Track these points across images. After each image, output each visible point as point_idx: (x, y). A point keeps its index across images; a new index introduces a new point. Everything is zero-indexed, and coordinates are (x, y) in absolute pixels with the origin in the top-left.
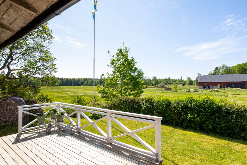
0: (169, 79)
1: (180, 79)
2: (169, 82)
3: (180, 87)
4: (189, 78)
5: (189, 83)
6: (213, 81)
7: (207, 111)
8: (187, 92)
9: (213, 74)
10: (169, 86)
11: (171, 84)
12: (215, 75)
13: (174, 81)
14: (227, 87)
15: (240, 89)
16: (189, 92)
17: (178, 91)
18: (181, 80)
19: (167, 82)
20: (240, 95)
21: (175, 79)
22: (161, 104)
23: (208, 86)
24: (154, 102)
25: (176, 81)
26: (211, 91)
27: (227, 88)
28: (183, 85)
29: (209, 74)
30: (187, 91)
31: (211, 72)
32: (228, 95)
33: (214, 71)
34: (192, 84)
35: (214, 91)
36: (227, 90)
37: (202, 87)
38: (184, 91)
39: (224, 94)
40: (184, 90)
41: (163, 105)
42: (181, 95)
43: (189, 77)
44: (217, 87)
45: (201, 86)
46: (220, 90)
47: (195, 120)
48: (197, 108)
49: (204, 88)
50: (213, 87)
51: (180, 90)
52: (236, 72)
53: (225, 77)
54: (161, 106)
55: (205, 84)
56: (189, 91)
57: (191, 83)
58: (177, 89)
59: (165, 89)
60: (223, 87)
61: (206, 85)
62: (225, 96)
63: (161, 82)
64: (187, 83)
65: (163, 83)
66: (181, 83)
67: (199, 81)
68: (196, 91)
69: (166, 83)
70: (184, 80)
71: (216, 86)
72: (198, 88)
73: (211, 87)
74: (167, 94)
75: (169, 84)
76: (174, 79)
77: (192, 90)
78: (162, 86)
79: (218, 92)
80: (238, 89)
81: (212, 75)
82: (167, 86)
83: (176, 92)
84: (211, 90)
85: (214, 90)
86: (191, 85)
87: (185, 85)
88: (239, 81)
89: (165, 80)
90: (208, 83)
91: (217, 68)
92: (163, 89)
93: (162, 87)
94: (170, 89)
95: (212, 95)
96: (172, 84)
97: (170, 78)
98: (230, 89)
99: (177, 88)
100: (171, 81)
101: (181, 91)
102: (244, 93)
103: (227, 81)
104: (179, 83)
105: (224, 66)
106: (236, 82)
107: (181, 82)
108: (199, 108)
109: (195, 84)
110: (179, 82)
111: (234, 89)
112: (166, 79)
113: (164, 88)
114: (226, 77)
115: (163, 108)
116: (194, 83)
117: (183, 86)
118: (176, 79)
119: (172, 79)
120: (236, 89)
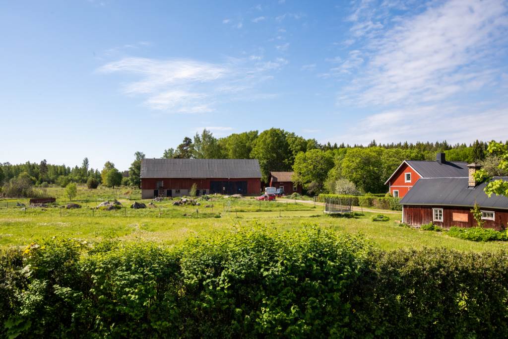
0: (44, 164)
1: (80, 165)
2: (44, 177)
3: (84, 193)
4: (110, 166)
5: (111, 181)
6: (180, 176)
7: (330, 286)
8: (112, 208)
9: (178, 157)
10: (45, 191)
11: (49, 183)
12: (183, 158)
13: (61, 174)
14: (212, 192)
15: (239, 198)
16: (119, 208)
17: (81, 207)
18: (85, 169)
19: (37, 177)
20: (243, 211)
21: (64, 166)
22: (133, 277)
23: (166, 191)
24: (92, 272)
25: (69, 172)
26: (177, 204)
27: (213, 195)
28: (94, 185)
29: (166, 156)
30: (112, 204)
31: (171, 150)
32: (220, 214)
33: (181, 147)
34: (119, 184)
35: (185, 202)
36: (213, 199)
37: (152, 192)
38: (101, 204)
39: (209, 211)
40: (103, 203)
41: (144, 280)
42: (95, 220)
43: (111, 162)
44: (189, 191)
45: (149, 188)
46: (198, 200)
47: (290, 328)
48: (296, 277)
49: (156, 194)
50: (179, 191)
51: (87, 201)
52: (230, 153)
53: (207, 165)
54: (132, 284)
55: (158, 185)
56: (117, 207)
57: (116, 179)
58: (73, 199)
59: (32, 201)
60: (201, 191)
61: (161, 187)
62: (216, 217)
63: (11, 176)
64: (105, 180)
65: (20, 177)
66: (85, 182)
67: (144, 174)
68: (138, 206)
69: (34, 178)
70: (92, 170)
71: (186, 190)
72: (140, 196)
73: (174, 191)
74: (46, 218)
75: (44, 183)
76: (61, 167)
77: (125, 202)
78: (20, 191)
79: (194, 205)
80: (236, 197)
81: (175, 158)
82: (38, 190)
83: (75, 210)
84: (176, 200)
85: (184, 200)
86: (115, 187)
87: (99, 188)
88: (236, 177)
89: (29, 170)
90: (166, 180)
91: (188, 141)
92: (26, 201)
93: (19, 193)
94: (52, 200)
95: (185, 215)
96: (53, 182)
97: (47, 163)
98: (220, 197)
99: (75, 196)
100: (49, 173)
101: (92, 205)
102: (251, 208)
103: (212, 177)
104: (77, 181)
105: (206, 135)
106: (230, 179)
107: (83, 176)
108: (301, 279)
109: (126, 184)
110: (76, 178)
111: (226, 197)
112: (31, 167)
113: (25, 196)
114: (210, 165)
115: (142, 297)
116: (124, 179)
117: (94, 190)
118: (66, 167)
119: (54, 166)
120: (233, 197)
